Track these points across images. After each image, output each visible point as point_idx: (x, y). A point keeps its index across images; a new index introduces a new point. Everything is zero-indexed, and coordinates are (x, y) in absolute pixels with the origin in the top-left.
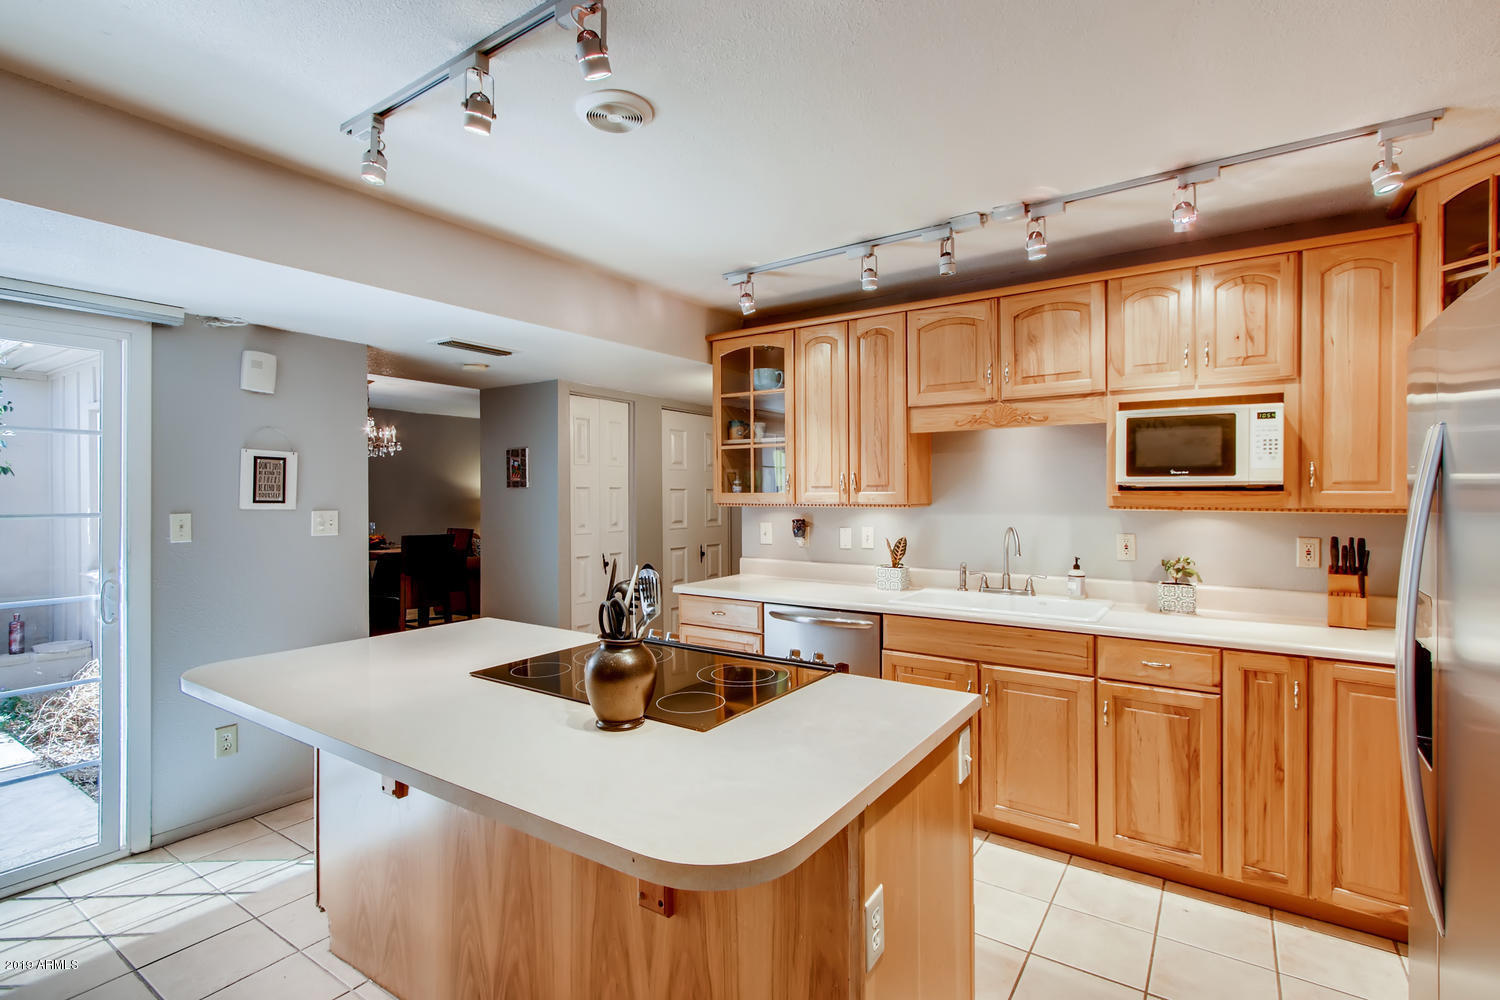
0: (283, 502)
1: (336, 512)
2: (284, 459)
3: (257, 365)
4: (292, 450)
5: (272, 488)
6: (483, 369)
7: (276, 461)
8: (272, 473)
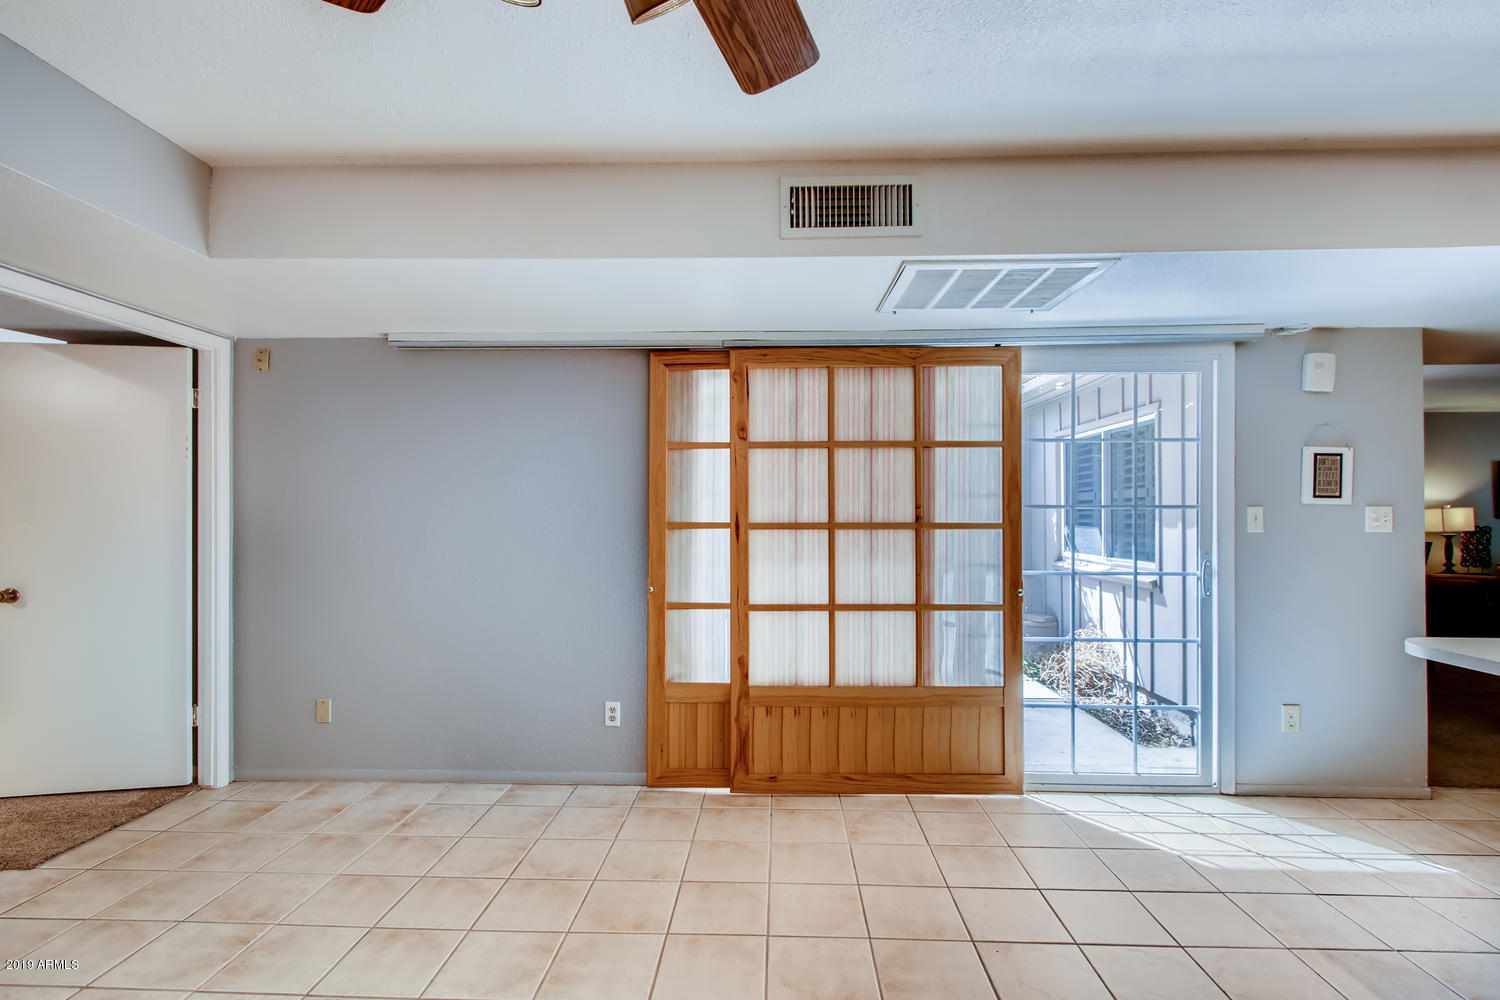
0: (1340, 496)
2: (1341, 456)
3: (1319, 365)
4: (1348, 446)
5: (1330, 483)
7: (1333, 457)
8: (1330, 469)
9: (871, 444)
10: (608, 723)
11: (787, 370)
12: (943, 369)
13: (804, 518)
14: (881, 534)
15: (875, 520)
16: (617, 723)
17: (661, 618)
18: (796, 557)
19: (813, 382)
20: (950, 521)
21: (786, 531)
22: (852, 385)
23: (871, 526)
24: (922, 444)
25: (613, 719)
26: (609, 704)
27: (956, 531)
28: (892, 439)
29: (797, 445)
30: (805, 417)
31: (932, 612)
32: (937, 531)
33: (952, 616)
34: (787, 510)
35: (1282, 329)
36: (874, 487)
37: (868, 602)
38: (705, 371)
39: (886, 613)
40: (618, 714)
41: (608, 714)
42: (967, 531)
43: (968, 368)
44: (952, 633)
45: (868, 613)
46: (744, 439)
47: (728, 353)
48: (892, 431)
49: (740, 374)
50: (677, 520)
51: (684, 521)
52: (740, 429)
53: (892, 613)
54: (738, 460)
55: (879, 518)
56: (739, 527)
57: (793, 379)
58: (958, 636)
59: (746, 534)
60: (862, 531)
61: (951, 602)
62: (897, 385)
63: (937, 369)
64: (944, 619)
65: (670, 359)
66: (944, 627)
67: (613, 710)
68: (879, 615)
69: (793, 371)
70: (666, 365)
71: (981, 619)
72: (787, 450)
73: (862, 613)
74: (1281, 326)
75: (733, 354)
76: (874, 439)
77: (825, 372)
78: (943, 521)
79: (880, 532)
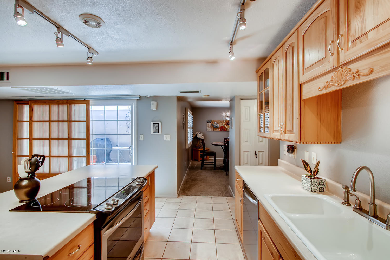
0: (158, 133)
1: (169, 135)
2: (159, 124)
3: (153, 104)
4: (160, 122)
5: (156, 130)
6: (207, 97)
7: (157, 124)
8: (156, 127)
9: (59, 121)
10: (8, 181)
11: (41, 105)
12: (74, 105)
13: (45, 137)
14: (61, 141)
15: (60, 138)
16: (10, 181)
17: (15, 158)
18: (43, 146)
19: (46, 108)
20: (75, 138)
21: (41, 140)
22: (55, 108)
23: (59, 139)
24: (70, 121)
25: (9, 180)
26: (8, 177)
27: (77, 140)
28: (63, 120)
29: (43, 121)
30: (45, 115)
31: (72, 158)
32: (73, 140)
33: (76, 158)
34: (41, 136)
35: (147, 96)
36: (59, 131)
37: (58, 155)
38: (26, 105)
39: (62, 158)
40: (10, 179)
41: (8, 179)
42: (79, 140)
43: (79, 105)
44: (76, 162)
45: (58, 158)
46: (31, 120)
47: (28, 101)
48: (63, 119)
49: (31, 106)
50: (20, 137)
51: (21, 138)
52: (31, 118)
53: (63, 158)
54: (30, 125)
55: (60, 137)
56: (31, 139)
57: (43, 107)
58: (77, 163)
59: (32, 141)
60: (57, 140)
61: (76, 155)
62: (64, 108)
63: (73, 105)
64: (74, 159)
65: (18, 102)
66: (74, 161)
67: (9, 178)
68: (61, 158)
69: (42, 105)
70: (17, 104)
71: (82, 159)
72: (41, 122)
73: (57, 158)
74: (146, 95)
75: (29, 102)
76: (60, 120)
77: (49, 105)
78: (74, 138)
79: (61, 140)
